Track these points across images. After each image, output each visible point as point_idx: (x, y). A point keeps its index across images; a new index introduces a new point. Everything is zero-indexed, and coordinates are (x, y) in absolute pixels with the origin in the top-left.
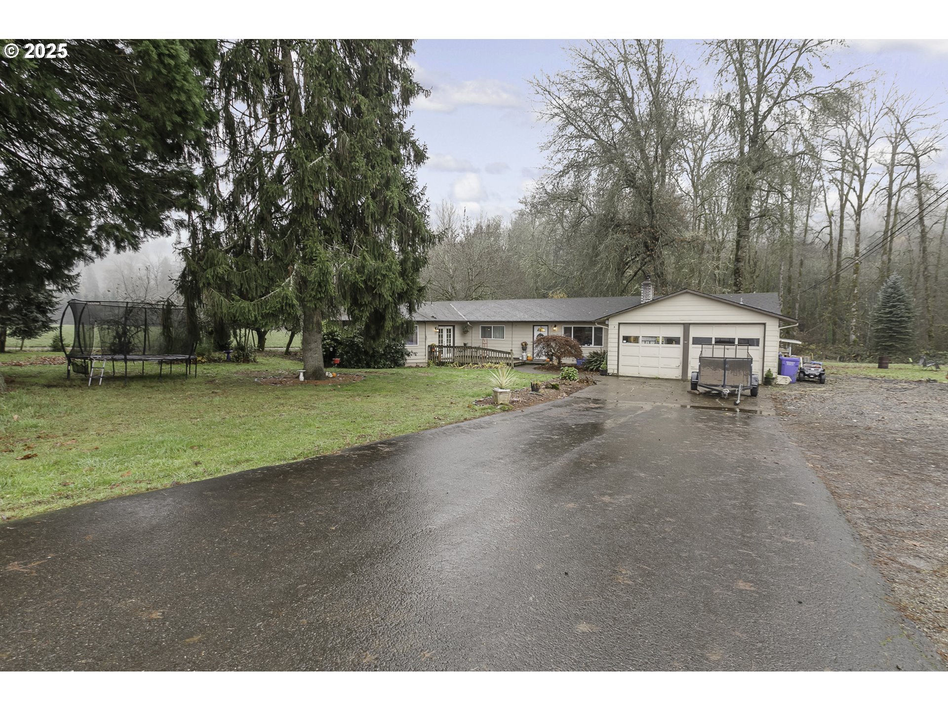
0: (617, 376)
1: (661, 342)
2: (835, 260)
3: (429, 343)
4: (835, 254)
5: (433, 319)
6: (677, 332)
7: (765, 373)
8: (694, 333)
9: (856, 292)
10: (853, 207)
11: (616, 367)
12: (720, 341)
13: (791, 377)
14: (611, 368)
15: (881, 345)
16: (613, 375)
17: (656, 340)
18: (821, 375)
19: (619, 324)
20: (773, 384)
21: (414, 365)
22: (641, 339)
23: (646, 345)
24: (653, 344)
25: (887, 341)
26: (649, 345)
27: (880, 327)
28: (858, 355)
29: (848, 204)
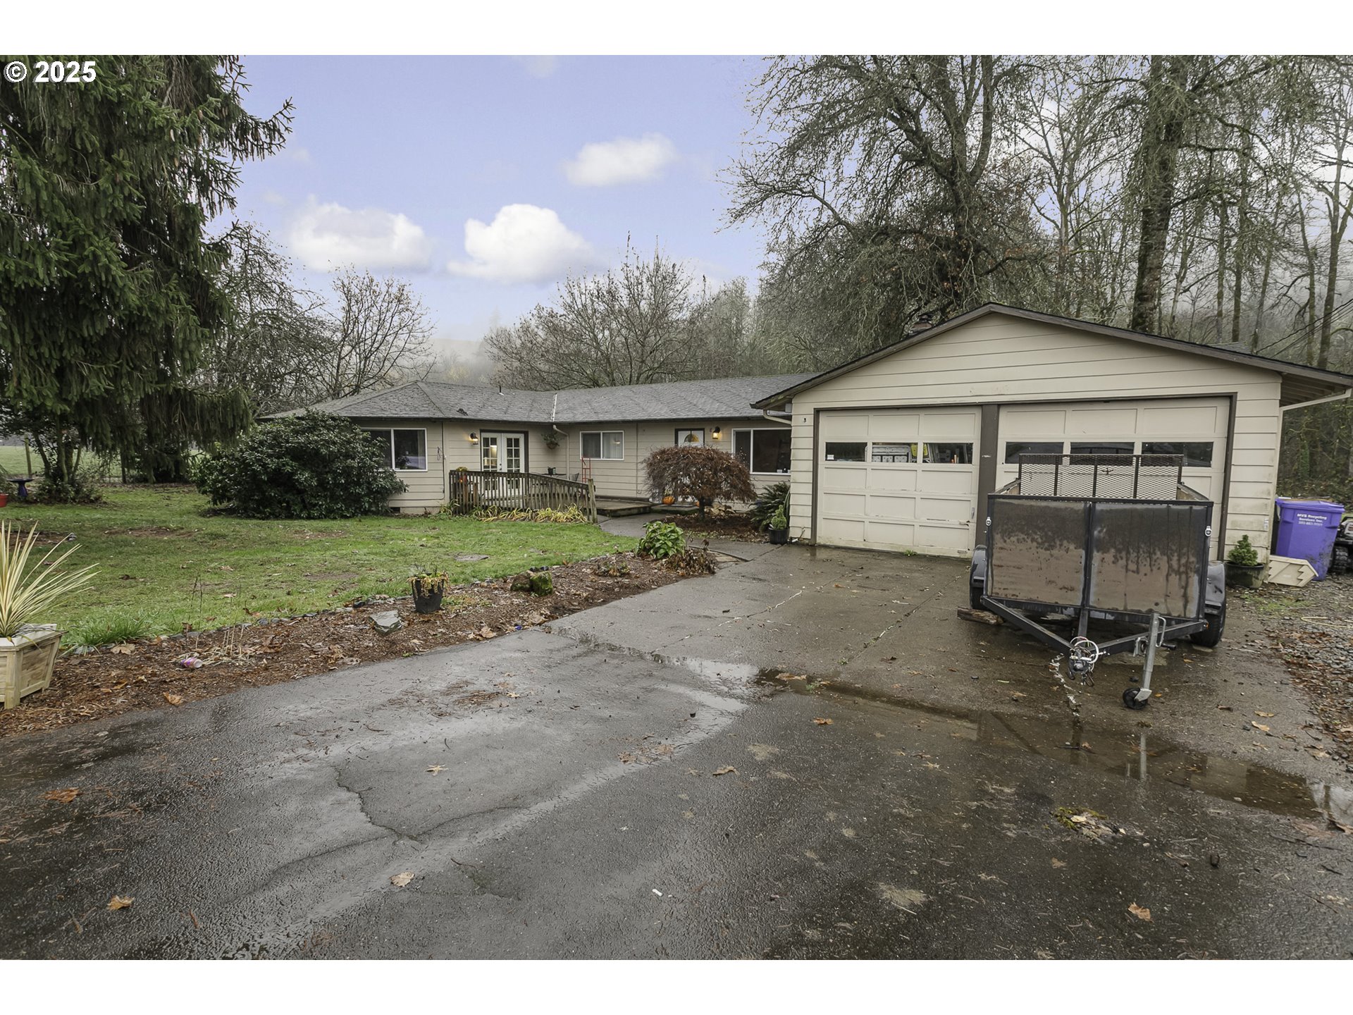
0: (811, 546)
1: (920, 458)
3: (452, 465)
5: (458, 416)
6: (965, 430)
7: (1228, 550)
8: (1012, 429)
11: (808, 523)
12: (1088, 454)
13: (1312, 562)
14: (799, 526)
16: (800, 544)
17: (907, 451)
19: (818, 412)
20: (1258, 583)
21: (421, 512)
22: (869, 451)
23: (885, 465)
24: (901, 464)
26: (891, 465)
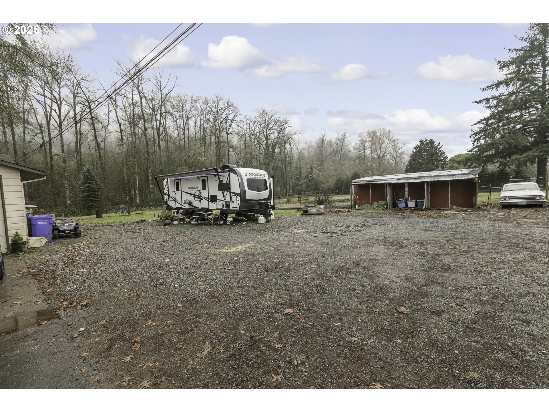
2: (48, 155)
4: (48, 152)
9: (66, 174)
10: (56, 122)
13: (45, 237)
15: (87, 205)
18: (76, 229)
20: (24, 249)
25: (90, 202)
27: (84, 195)
28: (74, 212)
29: (52, 119)
